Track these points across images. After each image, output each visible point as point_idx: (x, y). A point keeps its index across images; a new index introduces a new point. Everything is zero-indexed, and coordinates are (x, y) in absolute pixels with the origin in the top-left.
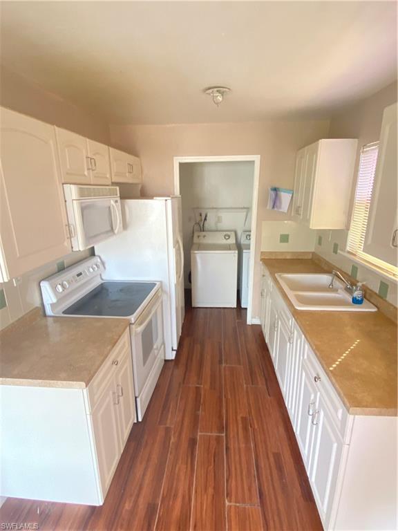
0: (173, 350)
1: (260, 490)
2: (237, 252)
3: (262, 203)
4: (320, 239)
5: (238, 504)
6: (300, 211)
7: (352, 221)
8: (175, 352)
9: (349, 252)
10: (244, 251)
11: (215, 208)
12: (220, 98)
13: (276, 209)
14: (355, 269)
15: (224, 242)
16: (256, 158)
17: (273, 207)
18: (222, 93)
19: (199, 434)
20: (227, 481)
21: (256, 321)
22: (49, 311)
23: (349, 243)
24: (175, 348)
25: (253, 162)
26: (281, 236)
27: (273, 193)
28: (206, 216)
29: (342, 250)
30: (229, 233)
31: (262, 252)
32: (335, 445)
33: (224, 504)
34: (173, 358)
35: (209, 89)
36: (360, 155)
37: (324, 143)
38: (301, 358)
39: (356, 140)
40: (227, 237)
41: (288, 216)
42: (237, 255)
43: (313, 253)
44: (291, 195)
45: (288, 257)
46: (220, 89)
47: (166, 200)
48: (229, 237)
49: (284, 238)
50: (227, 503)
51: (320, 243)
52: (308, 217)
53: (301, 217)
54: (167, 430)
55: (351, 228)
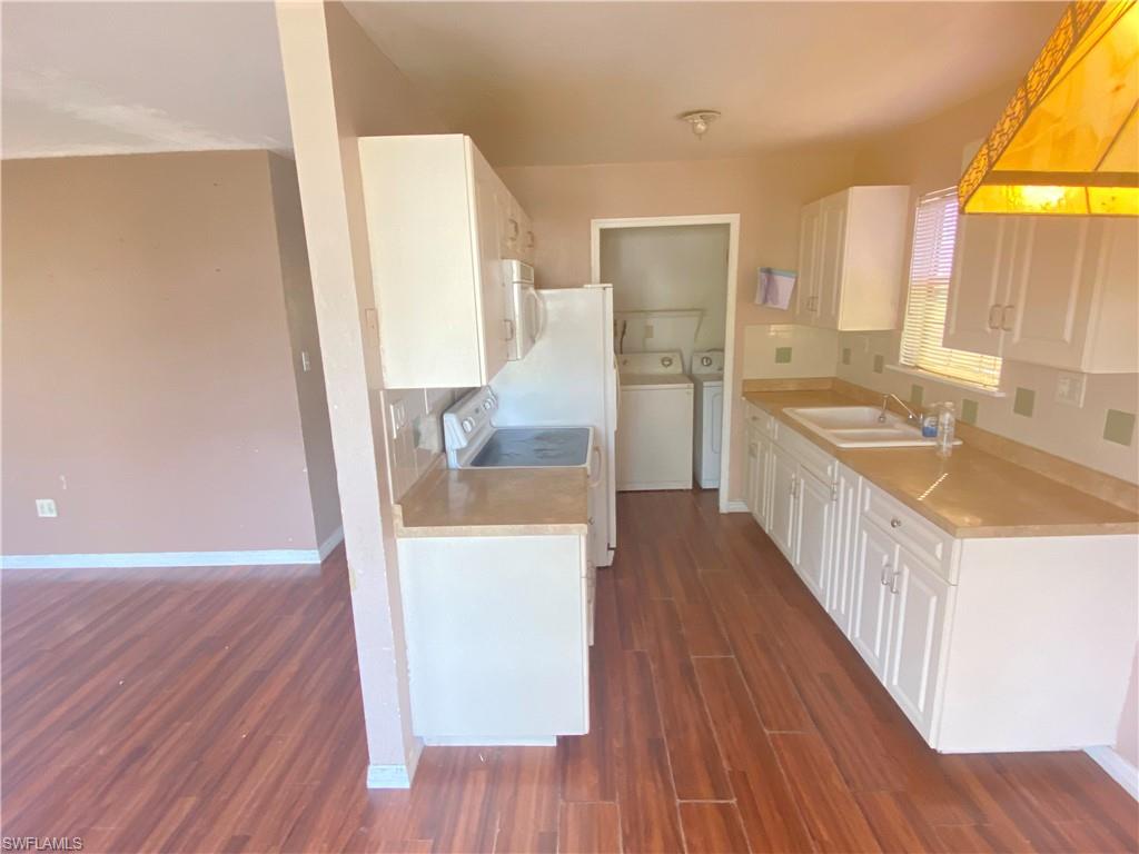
0: (609, 549)
1: (812, 716)
2: (692, 385)
3: (746, 294)
4: (847, 352)
5: (784, 732)
6: (818, 305)
7: (907, 316)
8: (612, 553)
9: (905, 366)
10: (705, 384)
11: (642, 311)
12: (701, 127)
13: (770, 304)
14: (917, 390)
15: (661, 370)
16: (733, 219)
17: (765, 300)
18: (706, 120)
19: (692, 657)
20: (758, 707)
21: (740, 507)
22: (453, 461)
23: (902, 352)
24: (613, 545)
25: (726, 227)
26: (779, 350)
27: (764, 276)
28: (625, 326)
29: (893, 364)
30: (669, 355)
31: (745, 381)
32: (934, 600)
33: (763, 733)
34: (610, 563)
35: (690, 113)
36: (915, 210)
37: (856, 192)
38: (858, 511)
39: (907, 187)
40: (667, 363)
41: (787, 316)
42: (692, 391)
43: (834, 380)
44: (794, 280)
45: (791, 387)
46: (705, 114)
47: (604, 288)
48: (670, 361)
49: (784, 355)
50: (767, 732)
51: (846, 360)
52: (833, 312)
53: (819, 314)
54: (641, 657)
55: (905, 327)
